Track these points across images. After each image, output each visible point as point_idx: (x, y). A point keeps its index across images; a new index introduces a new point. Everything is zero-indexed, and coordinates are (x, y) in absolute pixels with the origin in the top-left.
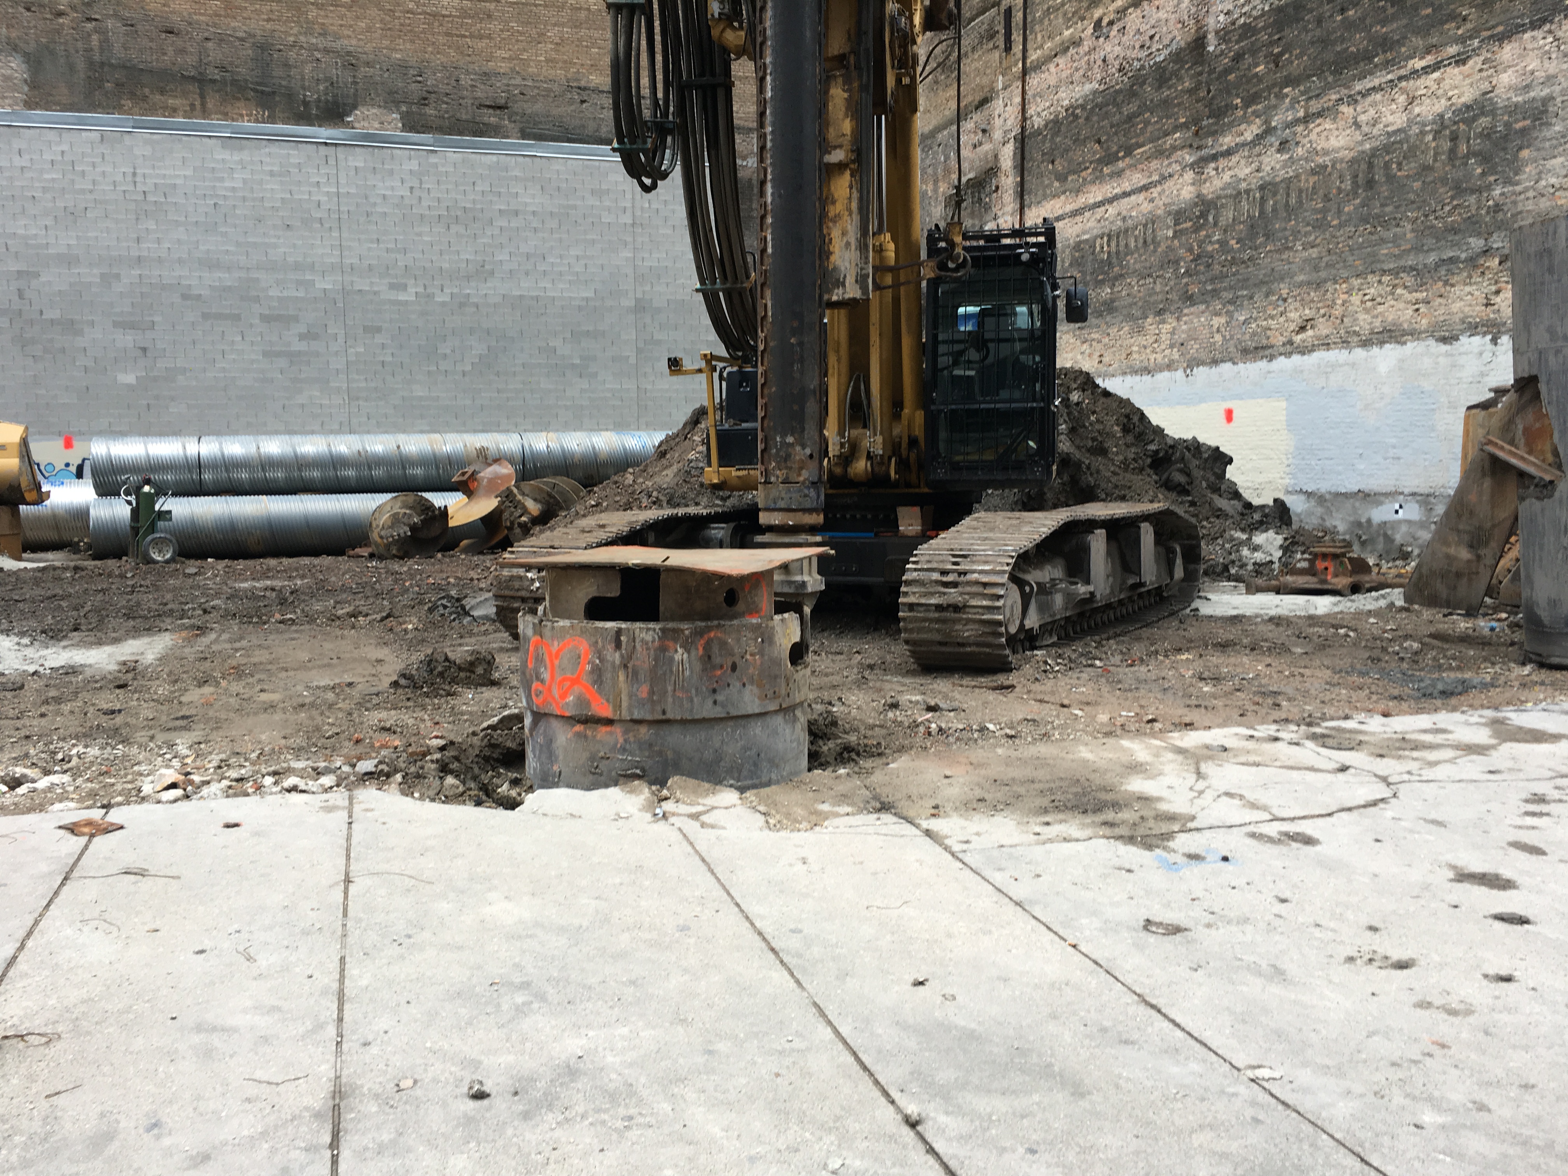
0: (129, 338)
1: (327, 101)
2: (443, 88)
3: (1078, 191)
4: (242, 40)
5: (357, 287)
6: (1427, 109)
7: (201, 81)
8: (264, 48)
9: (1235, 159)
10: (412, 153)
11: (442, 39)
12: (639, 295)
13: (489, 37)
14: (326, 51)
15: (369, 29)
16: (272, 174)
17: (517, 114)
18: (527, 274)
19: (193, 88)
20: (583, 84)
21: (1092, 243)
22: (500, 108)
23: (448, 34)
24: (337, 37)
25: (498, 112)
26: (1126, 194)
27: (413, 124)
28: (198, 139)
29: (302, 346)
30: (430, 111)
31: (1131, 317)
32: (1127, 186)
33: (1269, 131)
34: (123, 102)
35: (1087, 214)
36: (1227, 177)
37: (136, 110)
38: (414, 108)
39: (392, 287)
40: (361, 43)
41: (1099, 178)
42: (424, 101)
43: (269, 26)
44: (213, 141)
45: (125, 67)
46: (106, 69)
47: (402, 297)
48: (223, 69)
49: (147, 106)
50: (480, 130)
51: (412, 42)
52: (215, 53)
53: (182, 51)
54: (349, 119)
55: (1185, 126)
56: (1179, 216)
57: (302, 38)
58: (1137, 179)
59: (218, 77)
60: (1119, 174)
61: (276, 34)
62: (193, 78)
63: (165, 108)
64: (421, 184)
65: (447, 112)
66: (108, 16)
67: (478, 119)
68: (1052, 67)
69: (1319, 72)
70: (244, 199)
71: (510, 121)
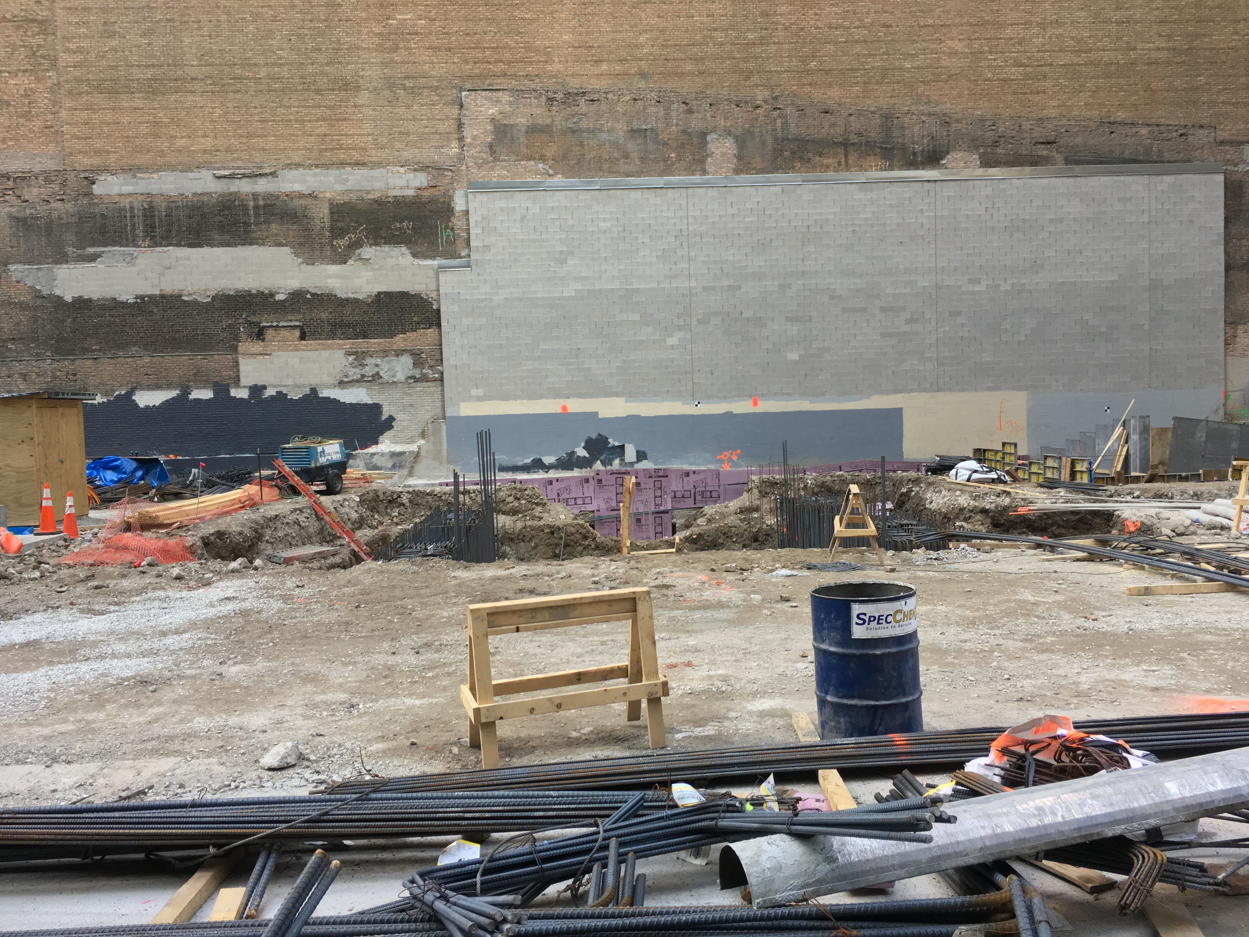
0: (795, 328)
1: (929, 151)
2: (1010, 133)
4: (873, 113)
5: (945, 284)
7: (846, 144)
8: (887, 117)
10: (988, 182)
11: (1010, 97)
12: (1153, 277)
13: (1044, 92)
14: (930, 115)
15: (960, 96)
16: (891, 206)
17: (1062, 147)
18: (1068, 266)
19: (841, 150)
20: (1112, 119)
22: (1049, 143)
23: (1015, 93)
24: (937, 104)
25: (1049, 146)
27: (987, 162)
28: (843, 186)
29: (907, 328)
30: (1000, 151)
34: (795, 164)
37: (803, 169)
38: (989, 150)
39: (971, 281)
40: (954, 106)
42: (995, 144)
43: (892, 101)
44: (854, 186)
45: (797, 140)
46: (785, 142)
47: (977, 288)
48: (860, 134)
49: (810, 166)
50: (1034, 161)
51: (989, 101)
52: (856, 124)
53: (834, 125)
54: (943, 162)
57: (914, 108)
59: (856, 141)
61: (896, 106)
62: (841, 143)
63: (822, 166)
64: (994, 203)
65: (1011, 150)
66: (787, 106)
67: (1034, 153)
70: (872, 226)
71: (1058, 152)
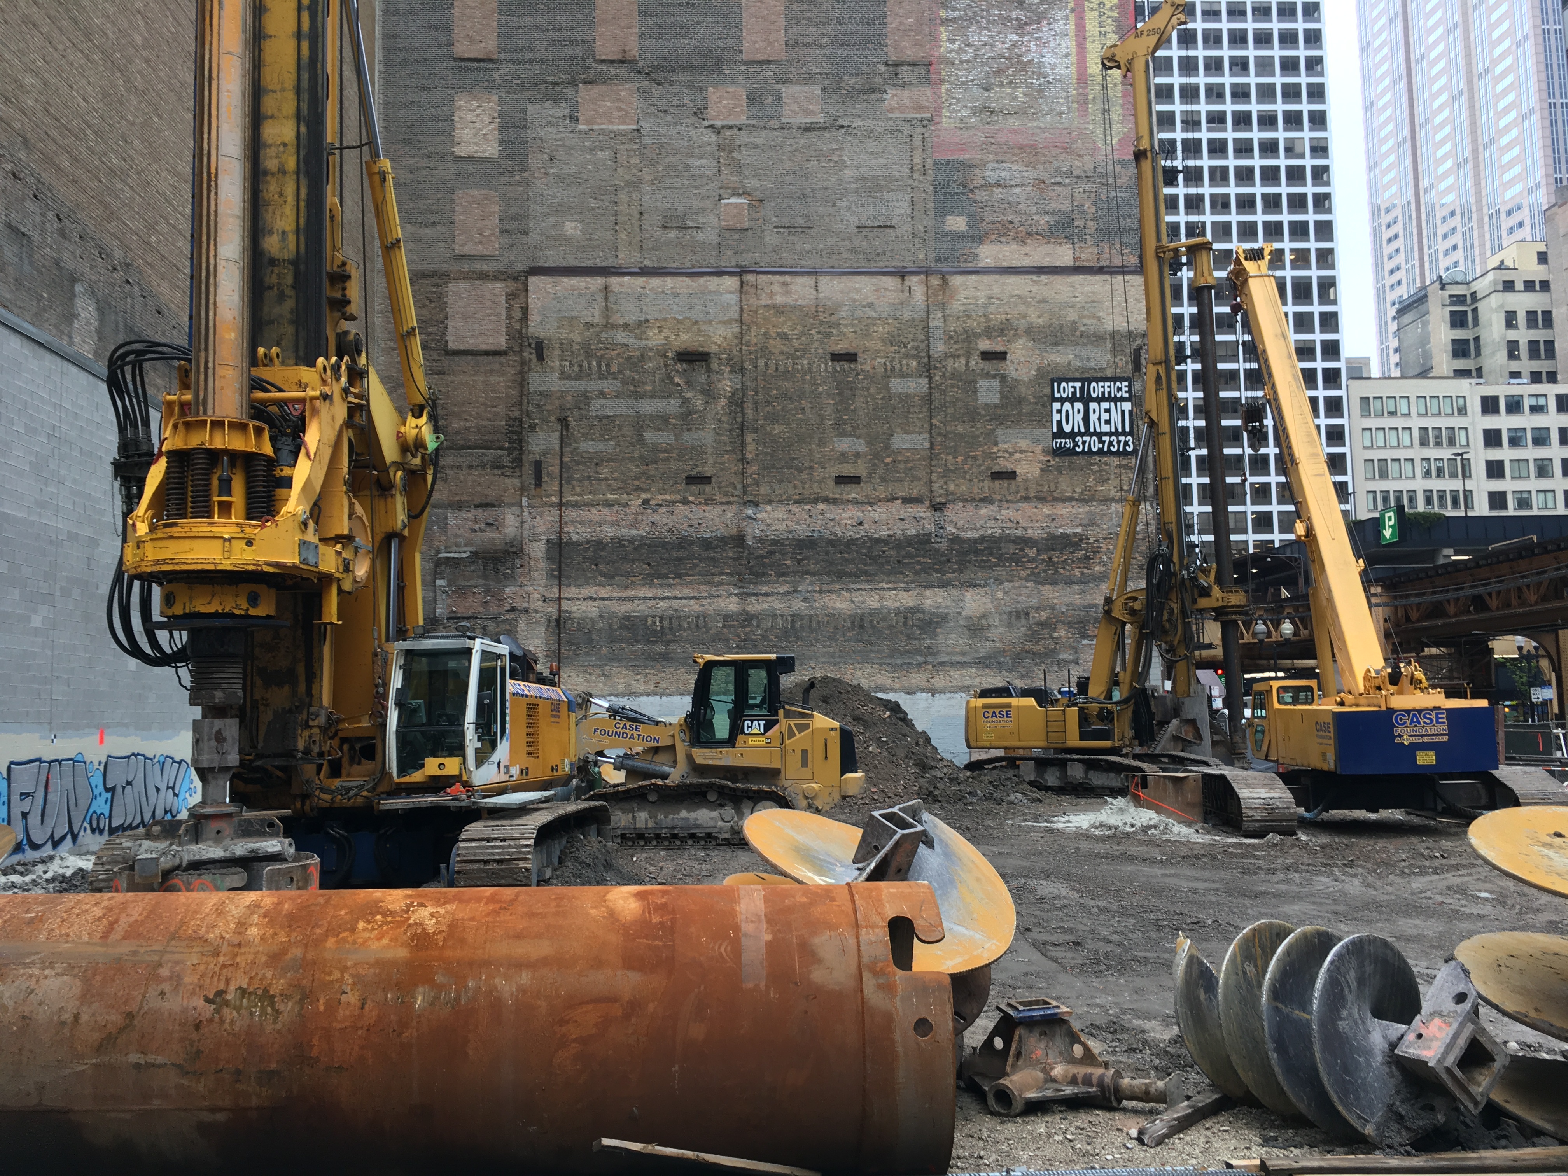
3: (626, 588)
6: (892, 604)
9: (770, 599)
21: (644, 619)
26: (676, 598)
32: (677, 593)
33: (795, 591)
35: (636, 602)
36: (765, 606)
41: (651, 585)
55: (731, 575)
56: (726, 618)
58: (687, 592)
60: (670, 586)
66: (135, 283)
69: (829, 574)
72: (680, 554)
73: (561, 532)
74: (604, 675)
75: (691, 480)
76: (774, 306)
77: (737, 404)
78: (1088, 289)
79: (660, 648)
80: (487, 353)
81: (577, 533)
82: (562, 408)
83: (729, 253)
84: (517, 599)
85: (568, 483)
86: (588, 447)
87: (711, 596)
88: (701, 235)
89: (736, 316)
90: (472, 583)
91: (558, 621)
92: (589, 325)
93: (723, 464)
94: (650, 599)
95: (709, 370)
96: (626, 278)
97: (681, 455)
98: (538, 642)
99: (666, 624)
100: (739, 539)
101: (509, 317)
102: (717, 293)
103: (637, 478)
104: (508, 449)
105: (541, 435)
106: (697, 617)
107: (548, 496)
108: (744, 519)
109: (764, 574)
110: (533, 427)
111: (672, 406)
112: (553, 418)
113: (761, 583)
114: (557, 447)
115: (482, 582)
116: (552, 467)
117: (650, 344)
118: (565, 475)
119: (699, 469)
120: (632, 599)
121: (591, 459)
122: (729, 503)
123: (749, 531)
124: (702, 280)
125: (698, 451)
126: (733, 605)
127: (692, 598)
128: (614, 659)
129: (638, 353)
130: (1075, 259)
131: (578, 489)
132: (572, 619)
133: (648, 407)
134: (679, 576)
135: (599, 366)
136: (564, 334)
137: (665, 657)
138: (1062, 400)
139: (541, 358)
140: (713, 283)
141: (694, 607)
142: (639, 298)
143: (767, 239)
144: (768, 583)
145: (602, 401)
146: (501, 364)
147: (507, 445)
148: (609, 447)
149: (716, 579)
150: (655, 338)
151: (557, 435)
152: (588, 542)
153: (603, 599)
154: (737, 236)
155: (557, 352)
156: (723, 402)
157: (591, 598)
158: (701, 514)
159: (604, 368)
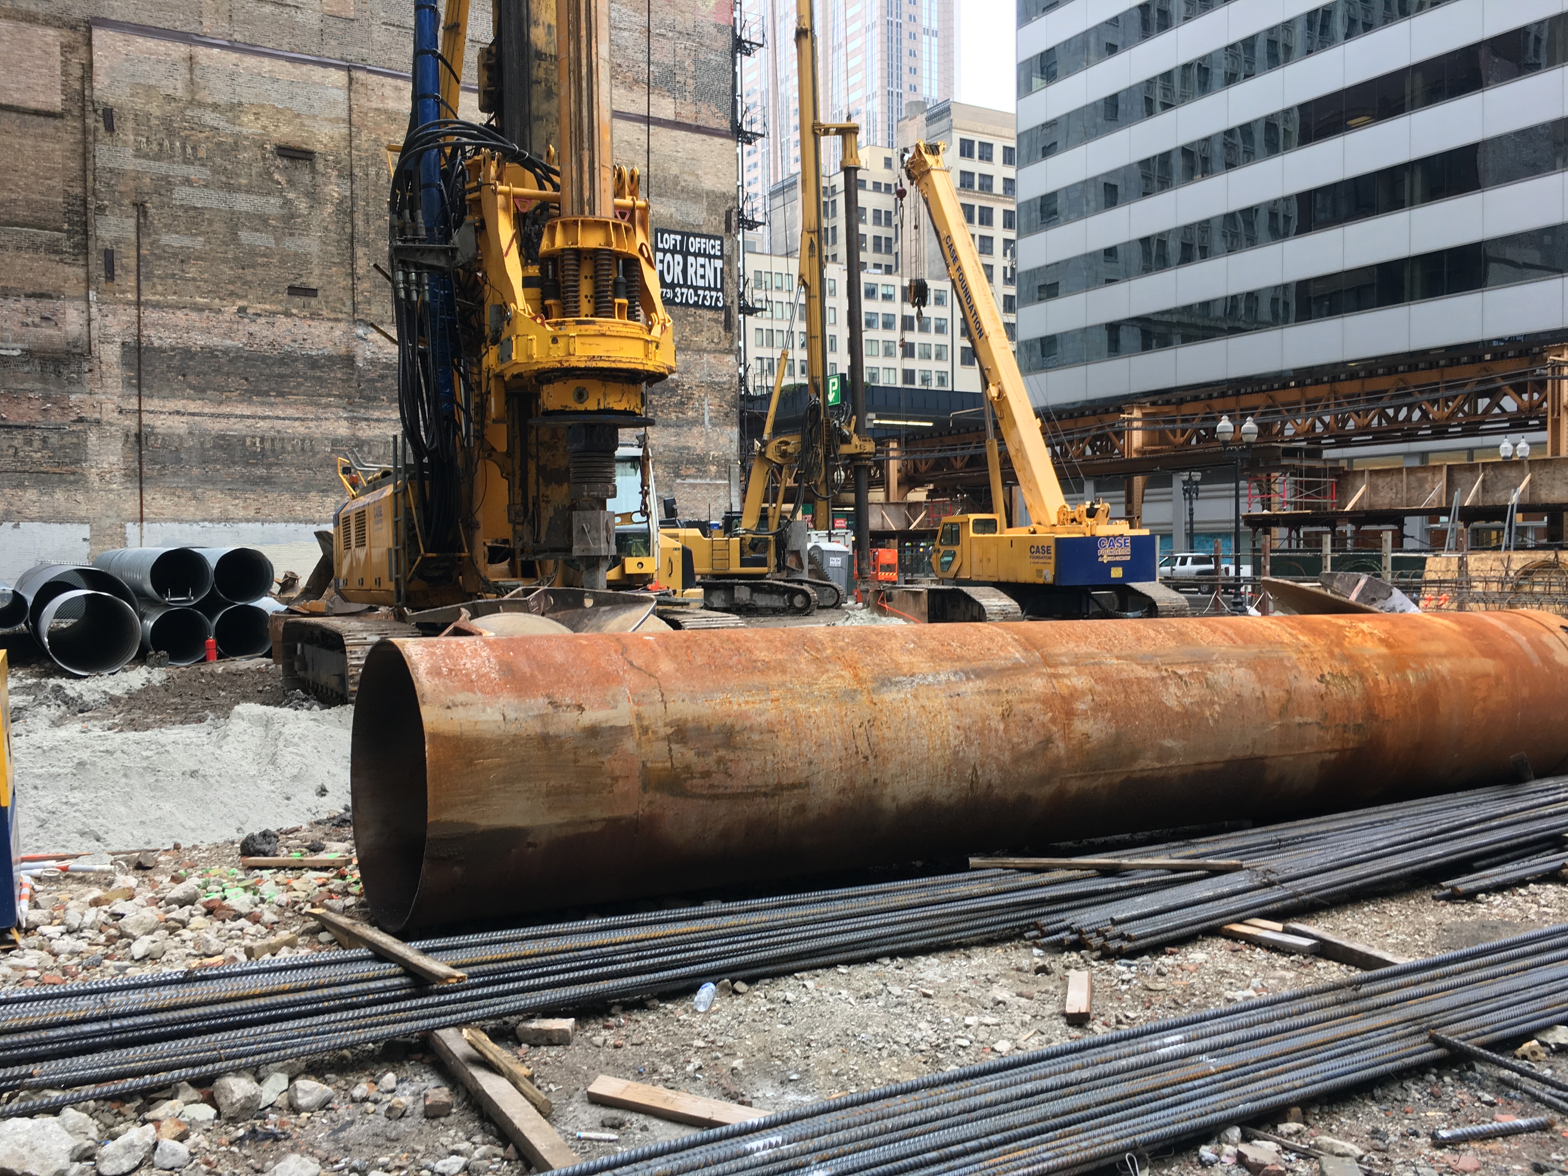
3: (221, 403)
9: (382, 425)
21: (242, 439)
26: (278, 418)
31: (289, 489)
32: (280, 413)
35: (232, 420)
36: (377, 432)
41: (250, 402)
55: (339, 396)
56: (335, 442)
58: (291, 412)
60: (271, 404)
68: (179, 314)
72: (284, 370)
73: (139, 335)
74: (195, 498)
75: (293, 291)
76: (386, 112)
77: (345, 213)
78: (688, 145)
79: (261, 471)
80: (37, 113)
81: (158, 337)
82: (138, 191)
83: (333, 43)
84: (86, 409)
85: (147, 279)
86: (172, 240)
87: (318, 419)
88: (300, 17)
89: (344, 115)
90: (26, 386)
91: (138, 436)
92: (169, 98)
93: (331, 276)
94: (248, 417)
95: (313, 170)
96: (216, 51)
97: (283, 262)
98: (113, 459)
99: (268, 445)
100: (349, 360)
101: (65, 73)
102: (321, 85)
103: (231, 282)
104: (67, 231)
105: (112, 220)
106: (303, 440)
107: (123, 292)
108: (354, 339)
109: (375, 399)
110: (101, 209)
111: (272, 205)
112: (126, 202)
113: (373, 408)
114: (133, 237)
115: (39, 386)
116: (127, 258)
117: (245, 131)
118: (143, 270)
119: (304, 279)
120: (228, 416)
121: (175, 255)
122: (337, 320)
123: (359, 351)
124: (305, 68)
125: (303, 260)
126: (342, 429)
127: (297, 419)
128: (208, 481)
129: (230, 140)
130: (677, 114)
131: (160, 288)
132: (156, 435)
133: (243, 203)
134: (281, 394)
135: (184, 148)
136: (139, 103)
137: (268, 481)
138: (665, 251)
139: (110, 128)
140: (318, 73)
141: (300, 429)
142: (232, 76)
143: (375, 35)
144: (379, 408)
145: (189, 190)
146: (57, 129)
147: (66, 226)
148: (198, 243)
149: (324, 400)
150: (250, 126)
151: (132, 222)
152: (173, 349)
153: (193, 414)
154: (341, 26)
155: (130, 125)
156: (330, 208)
157: (178, 413)
158: (306, 329)
159: (189, 151)
